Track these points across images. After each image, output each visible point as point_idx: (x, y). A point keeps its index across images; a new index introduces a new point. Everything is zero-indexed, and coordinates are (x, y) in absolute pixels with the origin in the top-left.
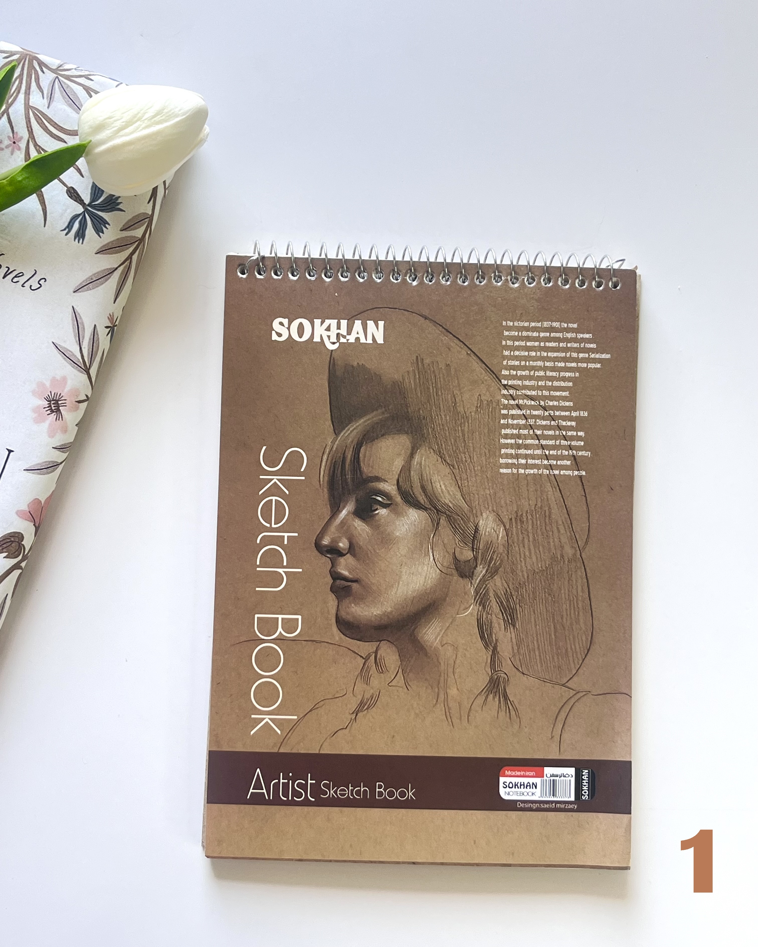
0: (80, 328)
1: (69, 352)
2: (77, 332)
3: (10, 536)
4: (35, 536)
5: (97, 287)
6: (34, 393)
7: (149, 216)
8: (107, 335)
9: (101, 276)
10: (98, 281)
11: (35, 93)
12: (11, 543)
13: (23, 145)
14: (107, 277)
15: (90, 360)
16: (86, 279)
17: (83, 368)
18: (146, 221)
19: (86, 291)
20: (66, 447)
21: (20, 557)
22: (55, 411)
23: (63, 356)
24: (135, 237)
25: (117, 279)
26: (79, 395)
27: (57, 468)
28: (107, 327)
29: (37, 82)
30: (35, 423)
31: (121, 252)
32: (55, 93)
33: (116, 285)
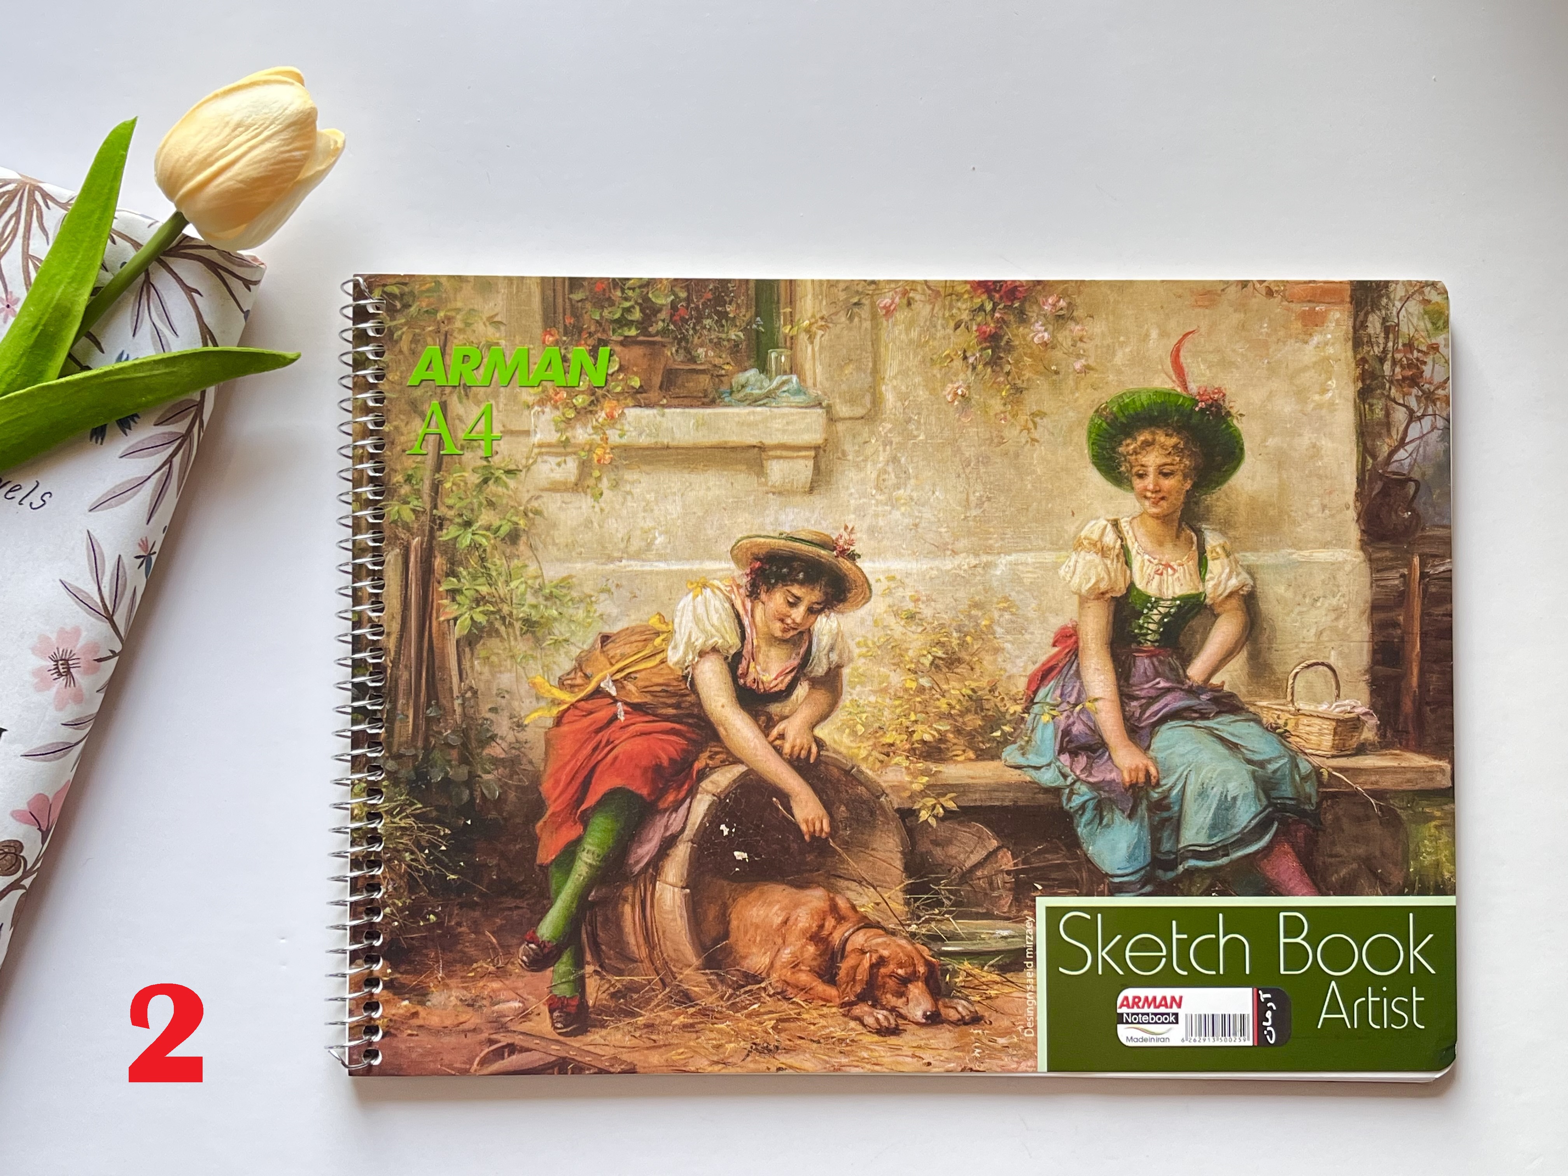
0: (98, 562)
1: (83, 594)
2: (95, 568)
4: (42, 844)
5: (122, 503)
7: (196, 403)
8: (140, 566)
9: (127, 487)
10: (124, 495)
11: (36, 236)
12: (5, 854)
14: (136, 488)
15: (114, 603)
16: (106, 494)
17: (104, 614)
18: (193, 411)
19: (107, 509)
20: (85, 721)
21: (20, 873)
22: (64, 674)
23: (76, 601)
24: (176, 432)
25: (151, 492)
26: (100, 651)
27: (72, 750)
28: (138, 557)
29: (40, 221)
30: (36, 692)
31: (156, 454)
33: (149, 499)
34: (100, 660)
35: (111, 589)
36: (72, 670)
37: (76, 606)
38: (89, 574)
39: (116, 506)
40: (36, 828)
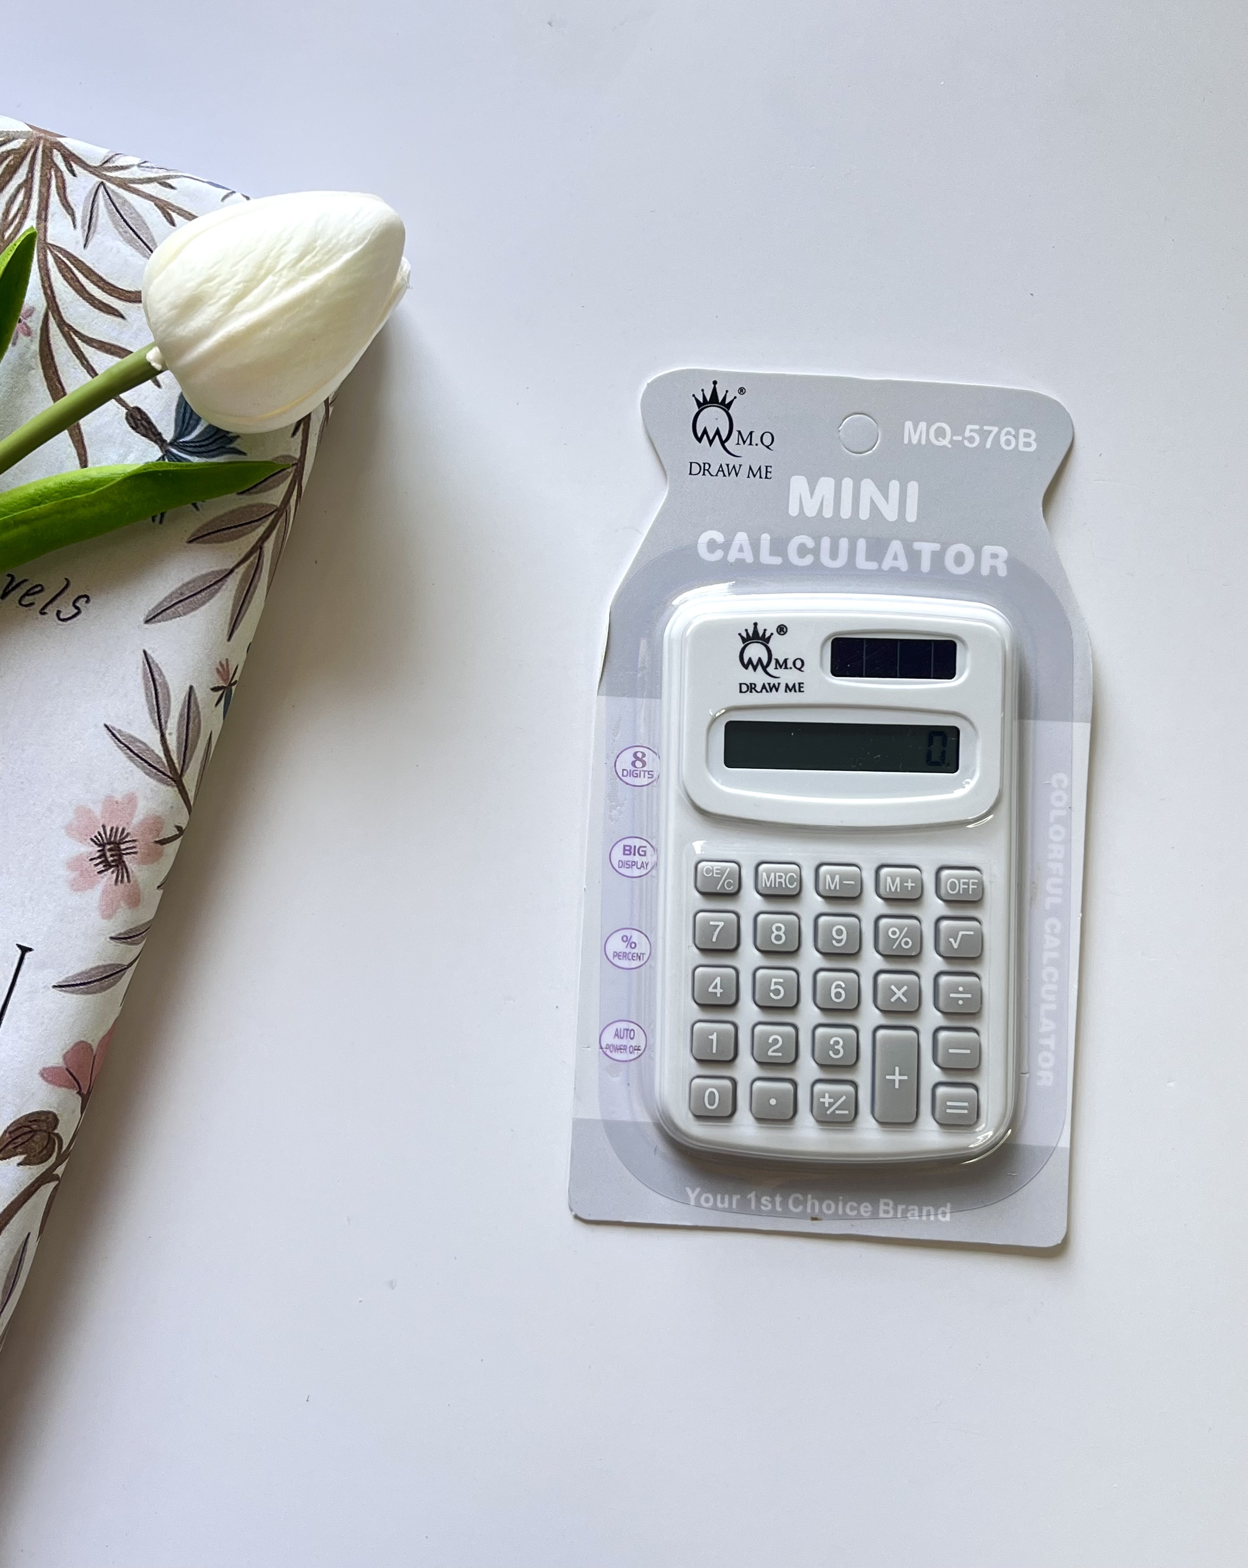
0: (160, 695)
1: (139, 744)
2: (155, 703)
3: (30, 1122)
4: (82, 1113)
5: (193, 610)
6: (69, 829)
7: (295, 462)
8: (217, 704)
9: (200, 587)
10: (195, 597)
11: (56, 216)
12: (32, 1133)
13: (35, 324)
14: (213, 587)
15: (182, 758)
16: (171, 595)
17: (169, 774)
18: (290, 473)
19: (171, 619)
20: (138, 933)
21: (53, 1159)
22: (113, 864)
23: (127, 754)
24: (267, 505)
25: (234, 592)
26: (162, 828)
27: (121, 977)
28: (215, 689)
29: (62, 194)
30: (74, 890)
31: (240, 536)
32: (97, 216)
33: (231, 603)
34: (163, 842)
35: (179, 737)
36: (125, 858)
37: (129, 763)
38: (148, 716)
39: (185, 614)
40: (76, 1091)
